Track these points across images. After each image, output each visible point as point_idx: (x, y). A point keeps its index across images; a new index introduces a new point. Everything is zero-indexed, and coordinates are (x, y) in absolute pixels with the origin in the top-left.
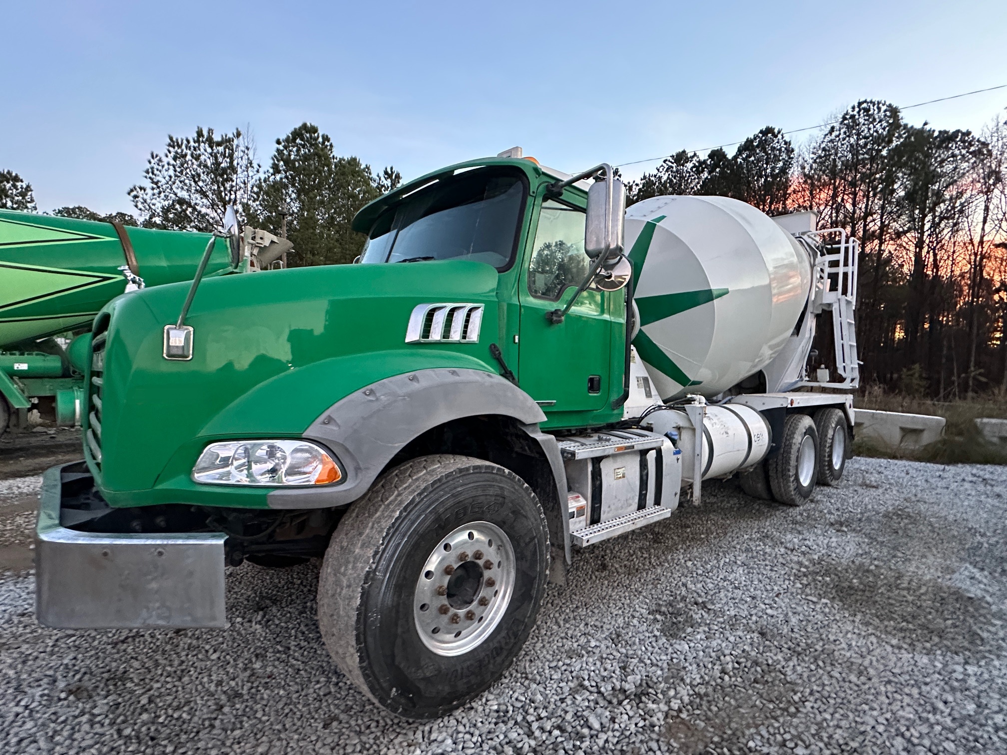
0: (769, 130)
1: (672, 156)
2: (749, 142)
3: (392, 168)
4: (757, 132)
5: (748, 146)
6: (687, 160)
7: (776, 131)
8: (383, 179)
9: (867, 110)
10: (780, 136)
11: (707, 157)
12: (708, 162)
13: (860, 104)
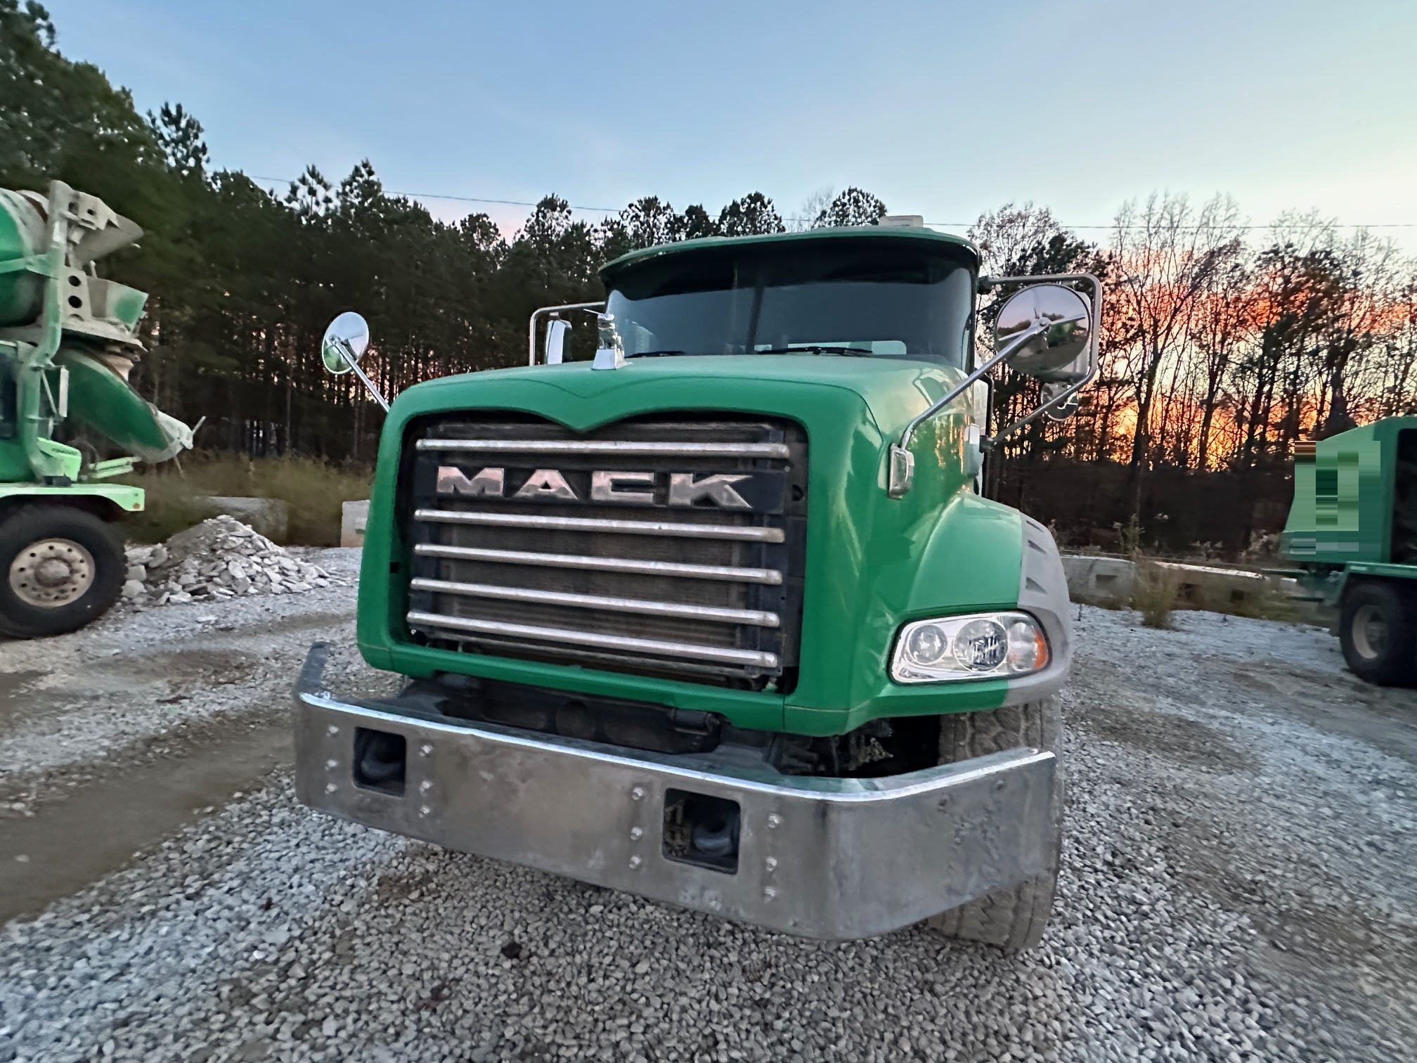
0: (757, 198)
1: (640, 202)
2: (735, 206)
3: (179, 108)
4: (745, 196)
5: (734, 210)
6: (660, 211)
7: (766, 201)
8: (159, 122)
9: (856, 201)
10: (769, 208)
11: (683, 213)
12: (685, 220)
13: (850, 191)
